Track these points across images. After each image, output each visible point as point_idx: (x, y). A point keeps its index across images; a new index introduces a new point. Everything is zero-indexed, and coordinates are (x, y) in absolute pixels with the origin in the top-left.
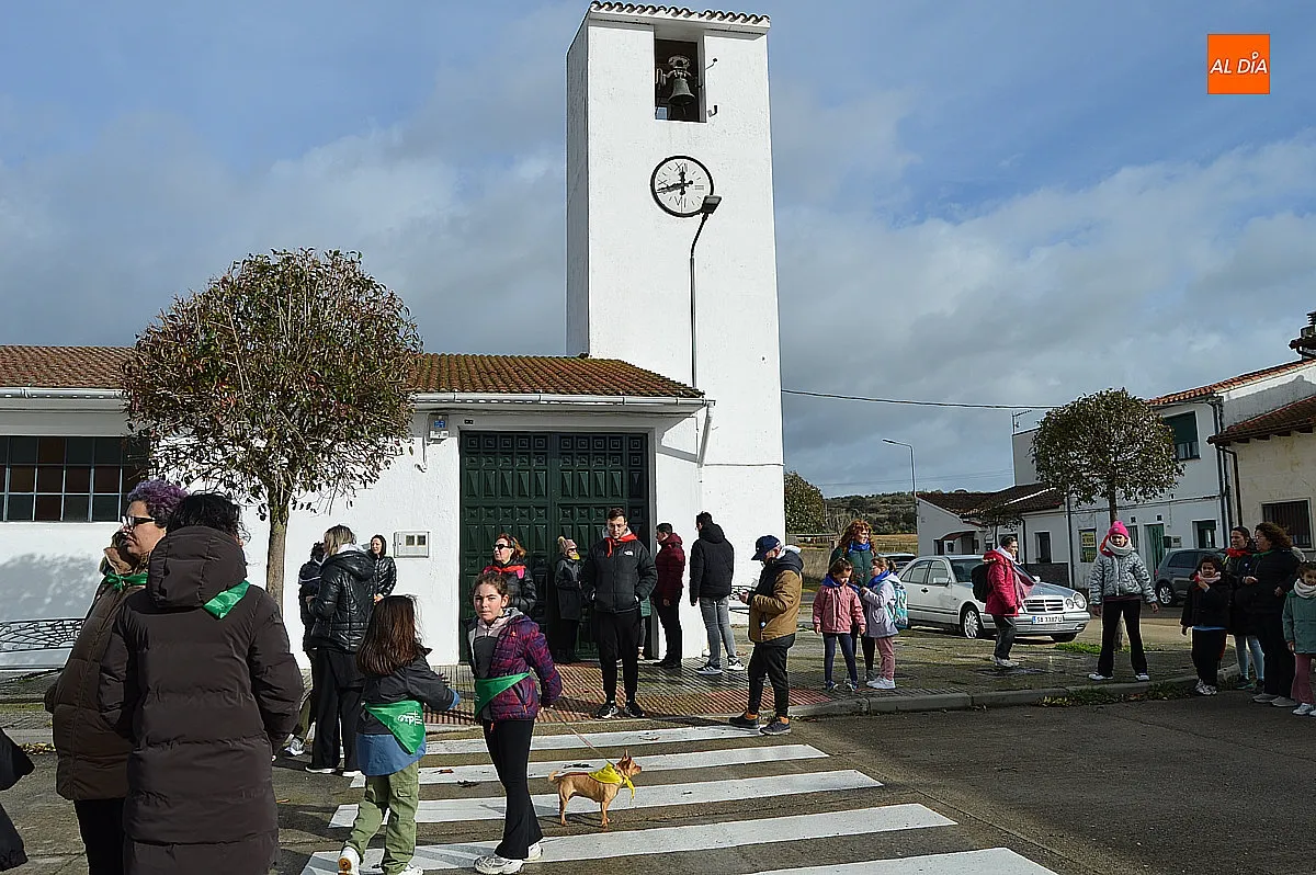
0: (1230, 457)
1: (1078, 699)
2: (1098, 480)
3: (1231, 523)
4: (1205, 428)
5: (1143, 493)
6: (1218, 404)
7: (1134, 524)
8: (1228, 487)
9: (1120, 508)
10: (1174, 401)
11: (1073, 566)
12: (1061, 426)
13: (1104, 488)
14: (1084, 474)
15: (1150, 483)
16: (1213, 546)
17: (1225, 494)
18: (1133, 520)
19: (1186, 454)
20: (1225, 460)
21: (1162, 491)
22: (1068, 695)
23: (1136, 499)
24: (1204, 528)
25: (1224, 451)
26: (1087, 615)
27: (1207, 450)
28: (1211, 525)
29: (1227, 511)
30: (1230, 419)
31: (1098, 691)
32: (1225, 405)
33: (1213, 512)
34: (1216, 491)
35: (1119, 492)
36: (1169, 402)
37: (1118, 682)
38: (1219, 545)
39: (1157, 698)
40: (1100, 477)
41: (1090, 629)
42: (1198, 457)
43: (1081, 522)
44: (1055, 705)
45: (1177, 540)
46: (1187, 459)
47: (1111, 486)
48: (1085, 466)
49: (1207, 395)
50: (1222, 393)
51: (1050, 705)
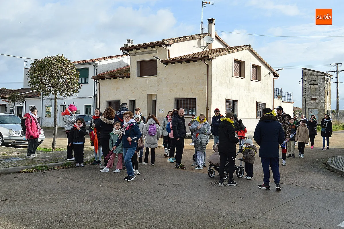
0: (98, 84)
1: (36, 170)
2: (51, 88)
3: (96, 106)
4: (91, 73)
5: (67, 94)
6: (96, 66)
7: (65, 105)
8: (96, 94)
9: (59, 99)
10: (82, 63)
11: (42, 119)
12: (39, 66)
13: (53, 91)
14: (46, 85)
15: (70, 91)
16: (90, 114)
17: (95, 96)
18: (65, 103)
19: (84, 82)
20: (96, 85)
21: (73, 94)
22: (32, 168)
23: (64, 96)
24: (88, 107)
25: (96, 82)
26: (44, 137)
27: (91, 81)
28: (90, 106)
29: (95, 102)
30: (100, 71)
31: (44, 166)
32: (98, 66)
33: (91, 102)
34: (93, 95)
35: (58, 93)
36: (80, 63)
37: (52, 163)
38: (92, 113)
39: (65, 168)
40: (52, 87)
41: (45, 142)
42: (88, 83)
43: (46, 102)
44: (27, 172)
45: (78, 111)
46: (84, 83)
47: (56, 91)
48: (47, 82)
49: (93, 62)
50: (98, 62)
51: (26, 172)
